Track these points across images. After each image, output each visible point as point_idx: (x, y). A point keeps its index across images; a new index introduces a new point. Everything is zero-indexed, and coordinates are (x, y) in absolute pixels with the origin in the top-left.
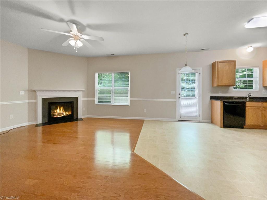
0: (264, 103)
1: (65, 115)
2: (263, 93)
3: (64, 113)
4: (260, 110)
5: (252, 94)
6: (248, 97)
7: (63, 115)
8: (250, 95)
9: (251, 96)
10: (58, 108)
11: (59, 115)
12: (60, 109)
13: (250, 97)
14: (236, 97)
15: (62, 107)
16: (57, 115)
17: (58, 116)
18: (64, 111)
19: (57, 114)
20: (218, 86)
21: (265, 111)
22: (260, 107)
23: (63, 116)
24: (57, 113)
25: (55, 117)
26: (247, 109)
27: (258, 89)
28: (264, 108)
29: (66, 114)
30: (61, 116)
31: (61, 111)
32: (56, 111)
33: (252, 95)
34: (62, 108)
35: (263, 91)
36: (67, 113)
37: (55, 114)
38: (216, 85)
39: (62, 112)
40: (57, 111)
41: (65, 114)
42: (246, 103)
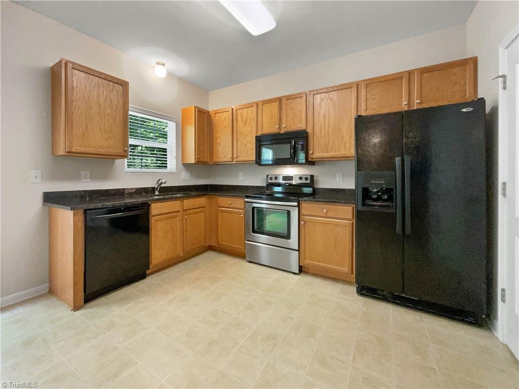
0: (184, 201)
2: (182, 178)
4: (178, 218)
5: (164, 181)
6: (157, 188)
8: (160, 183)
9: (163, 185)
13: (161, 187)
14: (132, 189)
20: (69, 152)
21: (186, 219)
22: (178, 212)
26: (153, 220)
27: (174, 170)
28: (184, 212)
33: (164, 183)
35: (183, 173)
38: (61, 151)
42: (149, 205)
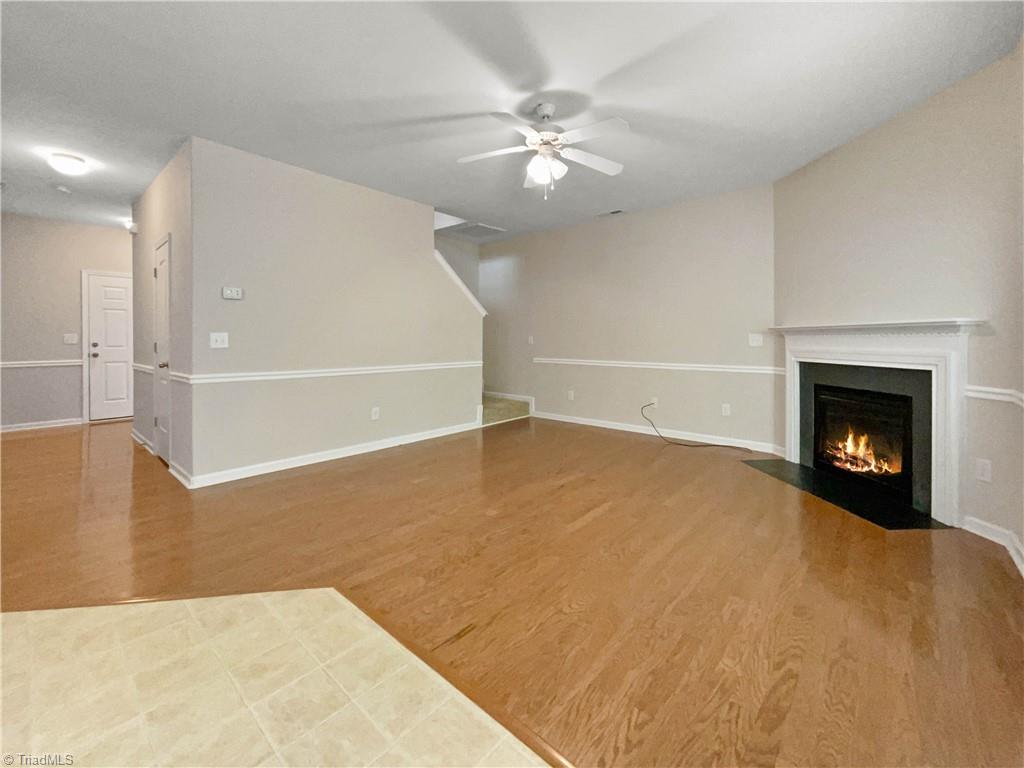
1: (875, 471)
3: (873, 463)
7: (866, 469)
10: (851, 437)
11: (852, 464)
12: (857, 444)
15: (863, 435)
16: (846, 461)
17: (848, 466)
18: (871, 451)
19: (843, 457)
23: (867, 473)
24: (845, 453)
25: (837, 464)
29: (881, 469)
30: (859, 469)
31: (859, 451)
32: (840, 446)
34: (863, 440)
36: (885, 467)
37: (839, 455)
39: (865, 456)
40: (845, 447)
41: (876, 467)
